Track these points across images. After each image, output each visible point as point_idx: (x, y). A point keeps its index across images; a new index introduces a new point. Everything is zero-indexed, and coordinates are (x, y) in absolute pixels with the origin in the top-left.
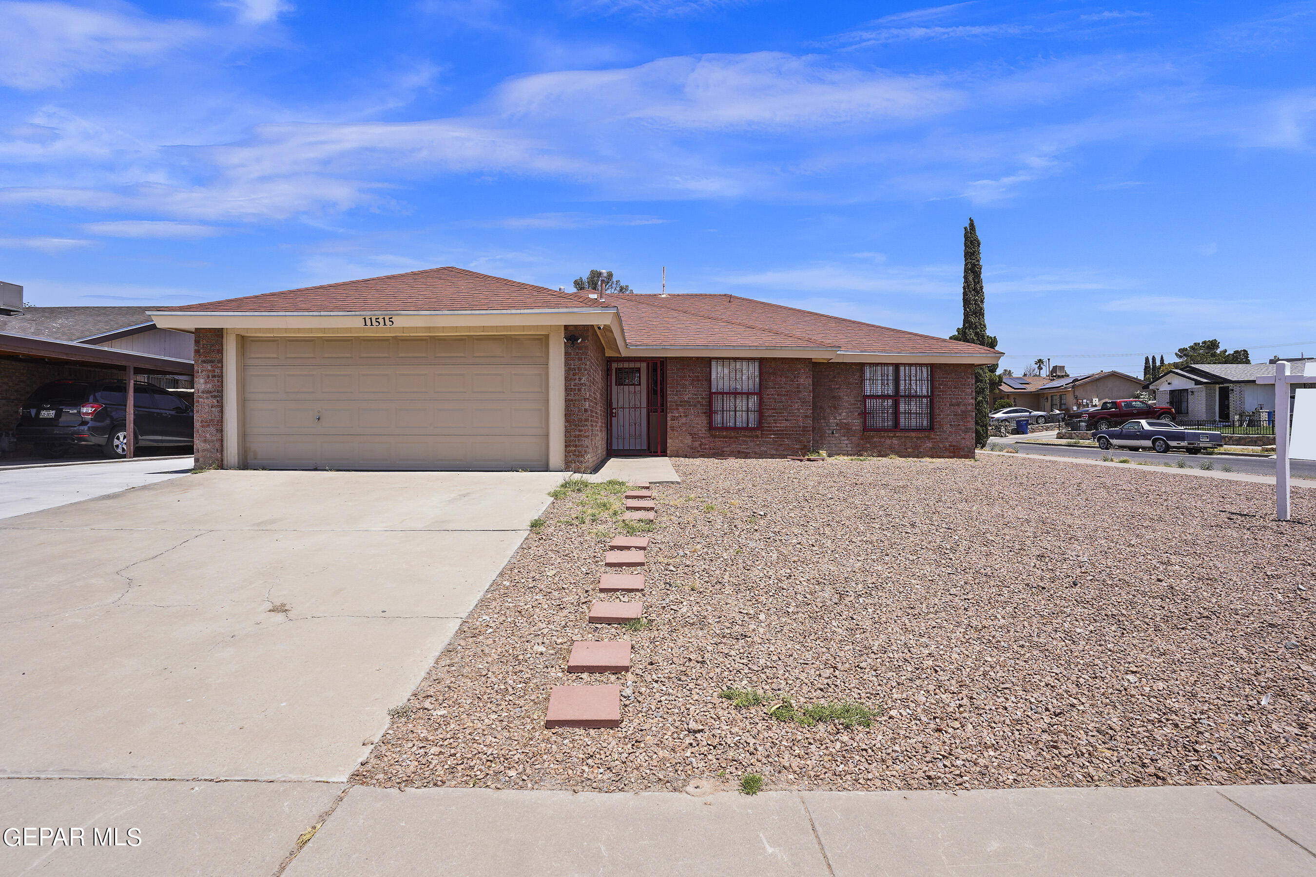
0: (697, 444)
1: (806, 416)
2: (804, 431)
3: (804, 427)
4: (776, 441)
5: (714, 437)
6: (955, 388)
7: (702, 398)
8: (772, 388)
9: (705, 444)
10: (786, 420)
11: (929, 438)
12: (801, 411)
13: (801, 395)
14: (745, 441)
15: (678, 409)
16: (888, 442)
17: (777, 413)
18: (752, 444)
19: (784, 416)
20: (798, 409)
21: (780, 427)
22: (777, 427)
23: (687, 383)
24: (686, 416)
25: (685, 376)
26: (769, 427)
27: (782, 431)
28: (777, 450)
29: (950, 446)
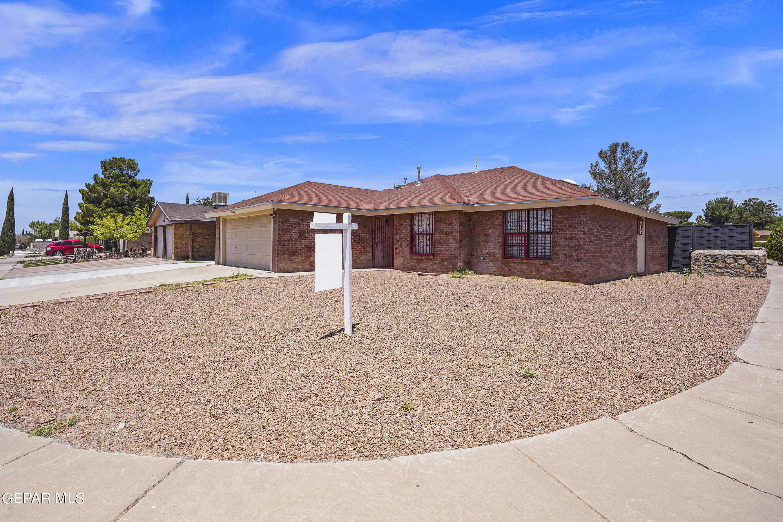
0: (405, 263)
1: (456, 248)
2: (454, 257)
3: (455, 254)
4: (440, 263)
5: (412, 259)
6: (569, 226)
7: (408, 237)
8: (439, 230)
9: (409, 263)
10: (446, 250)
11: (549, 265)
12: (453, 244)
13: (453, 234)
14: (426, 262)
15: (398, 243)
16: (519, 266)
17: (441, 245)
18: (429, 264)
19: (444, 248)
20: (452, 243)
21: (443, 254)
22: (441, 254)
23: (402, 228)
24: (401, 247)
25: (401, 225)
26: (437, 254)
27: (443, 256)
28: (440, 268)
29: (565, 272)
